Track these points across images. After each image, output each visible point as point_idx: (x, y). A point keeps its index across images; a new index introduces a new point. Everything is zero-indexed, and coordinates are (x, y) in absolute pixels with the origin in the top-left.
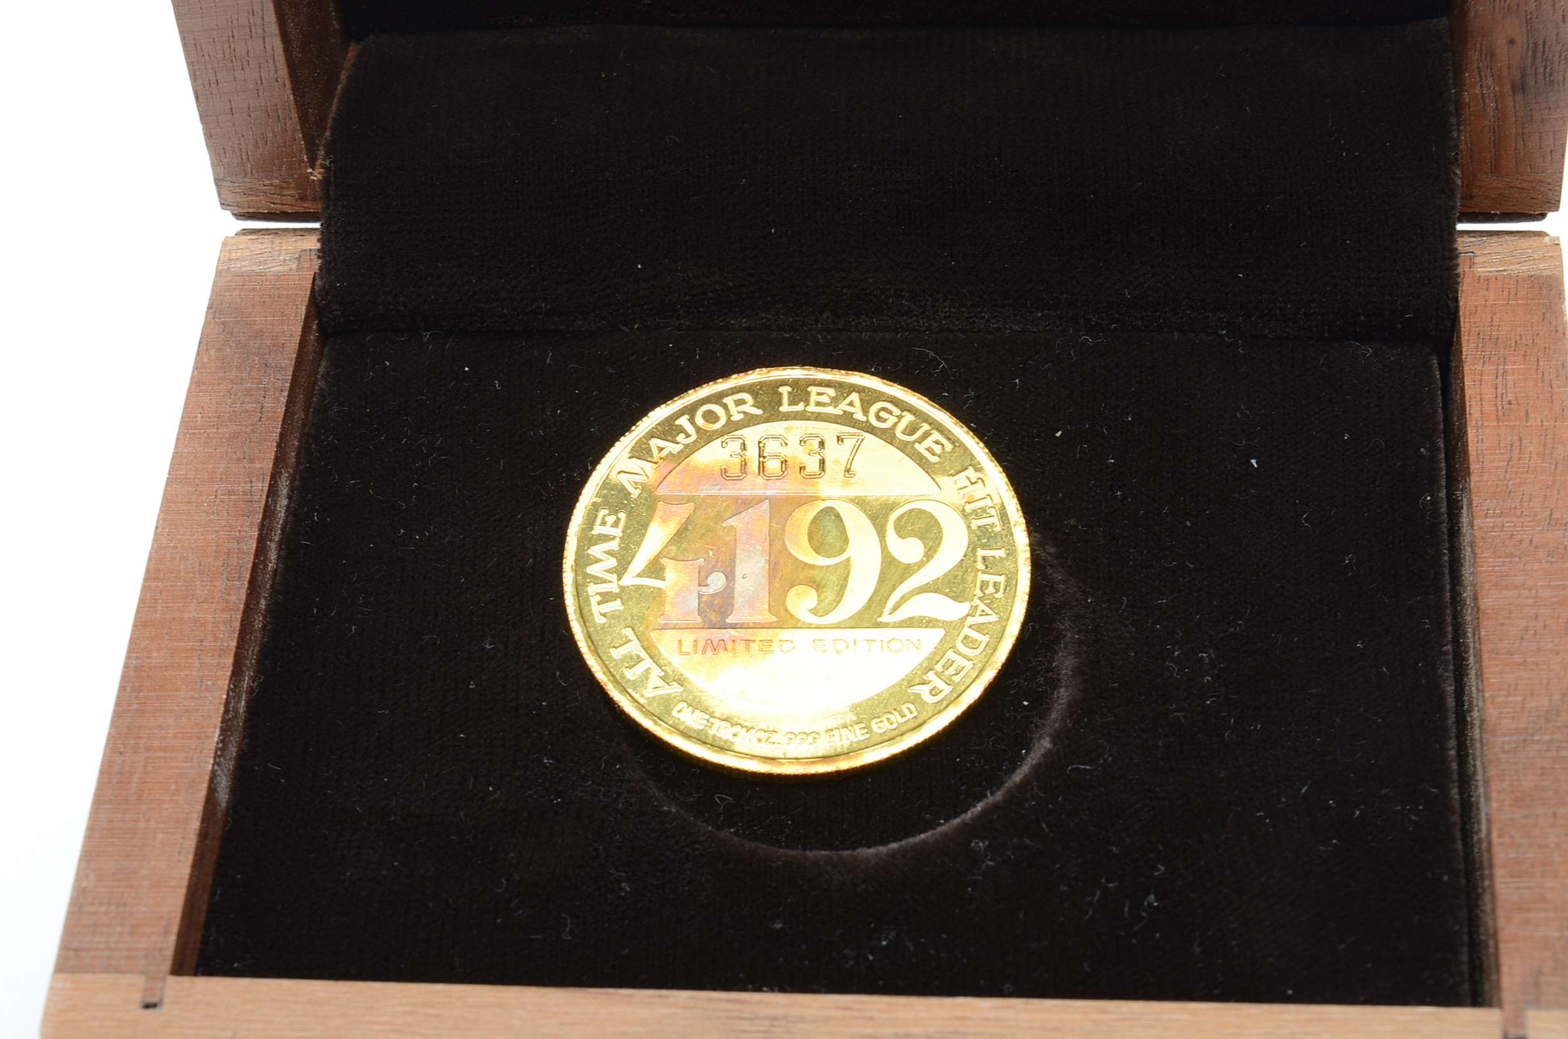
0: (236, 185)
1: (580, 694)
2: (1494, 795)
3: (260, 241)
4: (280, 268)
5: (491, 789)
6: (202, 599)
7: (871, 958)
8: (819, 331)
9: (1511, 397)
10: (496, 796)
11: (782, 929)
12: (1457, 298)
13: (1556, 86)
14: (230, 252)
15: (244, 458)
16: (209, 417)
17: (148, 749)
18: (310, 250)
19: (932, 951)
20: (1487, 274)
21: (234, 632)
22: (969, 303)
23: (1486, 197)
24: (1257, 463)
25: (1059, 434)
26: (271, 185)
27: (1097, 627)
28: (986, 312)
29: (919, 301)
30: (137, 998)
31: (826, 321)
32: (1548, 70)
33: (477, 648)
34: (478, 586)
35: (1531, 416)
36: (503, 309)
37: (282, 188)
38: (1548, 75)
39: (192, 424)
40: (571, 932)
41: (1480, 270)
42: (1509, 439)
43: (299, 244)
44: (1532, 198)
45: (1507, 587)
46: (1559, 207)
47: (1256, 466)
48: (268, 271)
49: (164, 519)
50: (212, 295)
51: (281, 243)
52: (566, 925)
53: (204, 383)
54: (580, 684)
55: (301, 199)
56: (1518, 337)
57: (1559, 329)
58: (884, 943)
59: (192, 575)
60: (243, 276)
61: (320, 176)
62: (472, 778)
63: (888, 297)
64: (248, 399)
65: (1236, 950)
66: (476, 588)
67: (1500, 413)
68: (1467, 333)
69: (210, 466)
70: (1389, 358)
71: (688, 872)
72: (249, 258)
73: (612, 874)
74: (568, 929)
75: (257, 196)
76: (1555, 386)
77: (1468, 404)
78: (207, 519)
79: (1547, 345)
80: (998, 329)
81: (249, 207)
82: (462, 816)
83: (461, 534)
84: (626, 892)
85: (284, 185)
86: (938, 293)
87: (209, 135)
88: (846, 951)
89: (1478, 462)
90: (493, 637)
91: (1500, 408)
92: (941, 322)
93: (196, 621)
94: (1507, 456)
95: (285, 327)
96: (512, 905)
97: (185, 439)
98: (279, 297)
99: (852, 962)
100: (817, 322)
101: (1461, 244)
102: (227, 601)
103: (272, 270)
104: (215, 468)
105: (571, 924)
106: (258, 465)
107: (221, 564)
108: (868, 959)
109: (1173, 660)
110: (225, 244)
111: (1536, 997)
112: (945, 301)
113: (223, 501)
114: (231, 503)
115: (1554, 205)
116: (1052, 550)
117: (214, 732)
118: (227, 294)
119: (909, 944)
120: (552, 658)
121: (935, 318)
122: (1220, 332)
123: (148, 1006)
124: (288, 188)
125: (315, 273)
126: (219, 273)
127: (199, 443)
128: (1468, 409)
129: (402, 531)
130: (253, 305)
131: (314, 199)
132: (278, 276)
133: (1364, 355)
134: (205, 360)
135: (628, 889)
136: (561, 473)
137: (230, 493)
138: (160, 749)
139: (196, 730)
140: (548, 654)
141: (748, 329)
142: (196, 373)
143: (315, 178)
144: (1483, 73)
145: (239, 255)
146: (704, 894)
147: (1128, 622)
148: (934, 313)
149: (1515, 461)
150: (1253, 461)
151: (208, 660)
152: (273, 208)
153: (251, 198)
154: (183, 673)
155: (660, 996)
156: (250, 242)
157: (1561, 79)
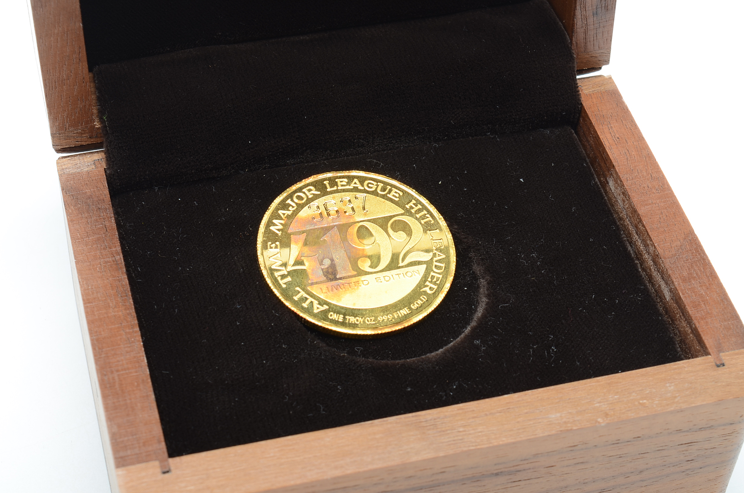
0: (61, 135)
1: (287, 318)
2: (674, 280)
3: (73, 159)
4: (88, 169)
5: (264, 362)
6: (113, 307)
7: (452, 394)
8: (324, 160)
9: (617, 136)
10: (268, 364)
11: (411, 390)
12: (582, 103)
13: (609, 11)
14: (61, 166)
15: (106, 247)
16: (83, 234)
17: (118, 371)
18: (98, 159)
19: (475, 386)
20: (589, 93)
21: (134, 317)
22: (387, 137)
23: (582, 62)
24: (523, 180)
25: (440, 183)
26: (77, 133)
27: (487, 252)
28: (393, 140)
29: (367, 139)
30: (158, 470)
31: (327, 155)
32: (606, 5)
33: (233, 308)
34: (223, 284)
35: (628, 141)
36: (192, 170)
37: (82, 134)
38: (606, 7)
39: (76, 238)
40: (324, 410)
41: (586, 92)
42: (624, 151)
43: (92, 158)
44: (599, 60)
45: (646, 205)
46: (609, 63)
47: (523, 181)
48: (83, 171)
49: (82, 278)
50: (61, 185)
51: (83, 159)
52: (321, 408)
53: (74, 221)
54: (285, 313)
55: (90, 138)
56: (611, 114)
57: (625, 108)
58: (455, 387)
59: (105, 298)
60: (72, 175)
61: (99, 126)
62: (255, 359)
63: (354, 140)
64: (97, 224)
65: (593, 361)
66: (222, 285)
67: (616, 142)
68: (591, 116)
69: (92, 253)
70: (557, 133)
71: (363, 377)
72: (71, 167)
73: (331, 384)
74: (322, 410)
75: (70, 139)
76: (632, 129)
77: (602, 141)
78: (101, 275)
79: (623, 115)
80: (398, 147)
81: (66, 145)
82: (257, 375)
83: (206, 265)
84: (340, 390)
85: (83, 132)
86: (375, 134)
87: (50, 113)
88: (440, 393)
89: (616, 162)
90: (238, 302)
91: (615, 140)
92: (375, 148)
93: (115, 316)
94: (626, 157)
95: (101, 192)
96: (293, 405)
97: (76, 244)
98: (92, 180)
99: (445, 397)
100: (323, 156)
102: (125, 305)
103: (84, 170)
104: (95, 253)
105: (323, 407)
106: (114, 249)
107: (115, 291)
108: (450, 394)
109: (522, 259)
110: (58, 163)
111: (720, 349)
112: (378, 138)
113: (105, 266)
114: (109, 266)
115: (607, 62)
116: (456, 227)
117: (144, 359)
118: (68, 183)
119: (465, 385)
120: (268, 306)
121: (372, 146)
122: (487, 134)
123: (164, 473)
124: (85, 133)
125: (105, 169)
126: (60, 176)
127: (83, 245)
128: (603, 143)
129: (180, 268)
130: (82, 186)
131: (97, 137)
132: (88, 173)
133: (547, 133)
134: (70, 211)
135: (340, 388)
136: (239, 233)
137: (106, 262)
138: (122, 370)
139: (135, 359)
140: (265, 305)
141: (294, 164)
142: (69, 217)
143: (98, 127)
144: (582, 10)
145: (66, 166)
146: (373, 384)
147: (499, 248)
148: (373, 144)
149: (629, 159)
150: (521, 180)
151: (128, 331)
152: (77, 144)
153: (67, 141)
154: (119, 338)
155: (384, 421)
156: (69, 161)
157: (611, 8)
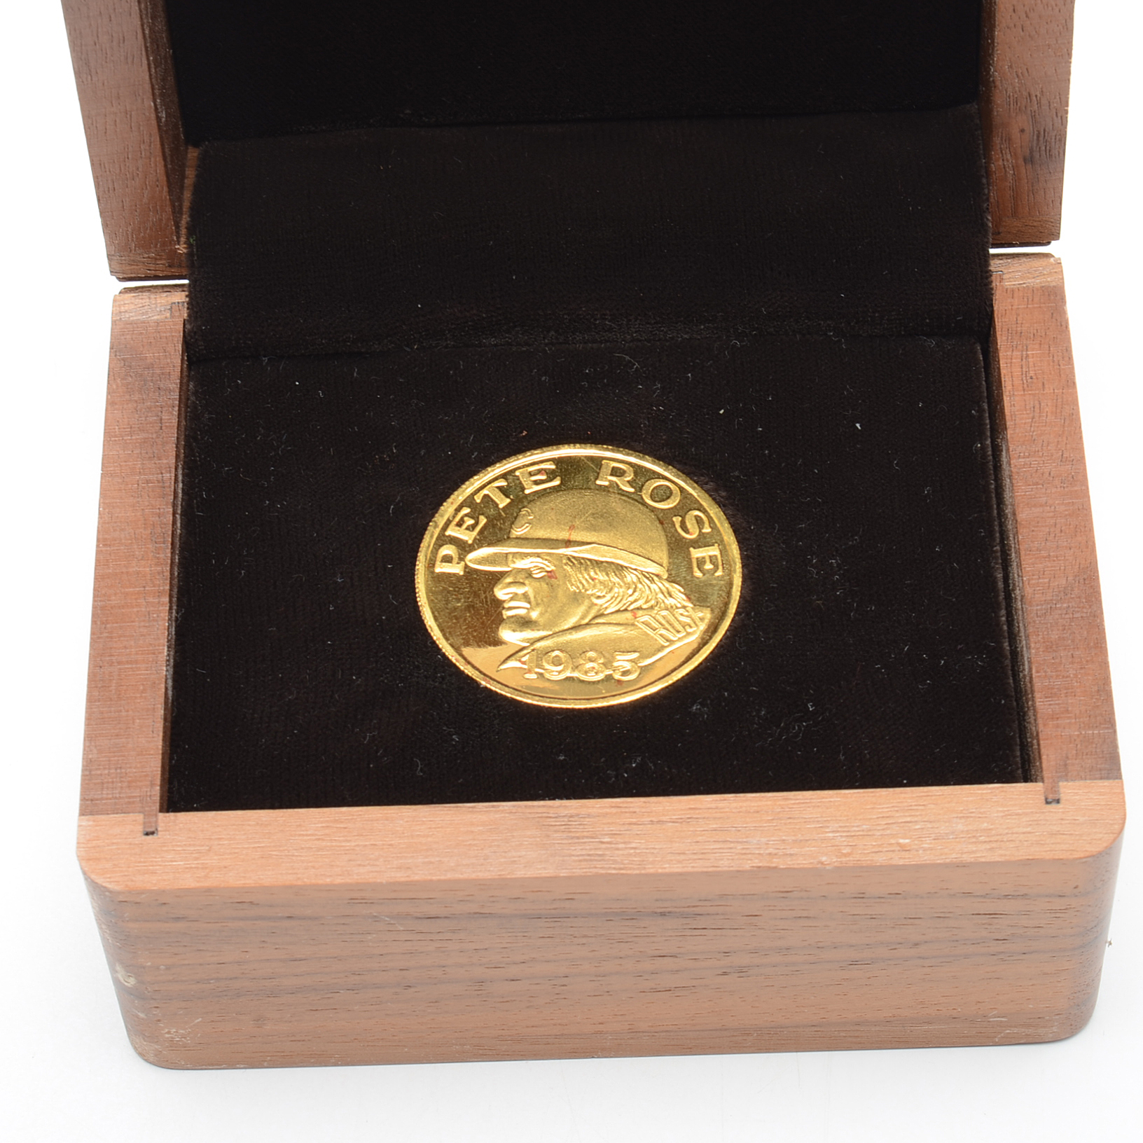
0: (123, 258)
1: (408, 610)
2: (1033, 645)
3: (140, 297)
4: (159, 317)
5: (354, 678)
6: (140, 558)
7: (626, 775)
8: (546, 345)
9: (1032, 373)
10: (359, 682)
11: (564, 759)
12: (992, 304)
13: (1054, 158)
14: (119, 306)
15: (154, 457)
16: (124, 428)
17: (119, 663)
18: (178, 303)
19: (666, 769)
20: (1012, 287)
21: (167, 580)
22: (653, 322)
23: (1009, 232)
24: (860, 426)
25: (722, 412)
26: (149, 257)
27: (759, 545)
28: (664, 327)
29: (618, 321)
30: (140, 828)
31: (551, 338)
32: (1048, 148)
33: (331, 582)
34: (326, 538)
35: (1046, 386)
36: (322, 340)
37: (156, 259)
38: (1048, 151)
39: (113, 434)
40: (421, 770)
41: (1007, 284)
42: (1032, 403)
43: (169, 298)
44: (1041, 232)
45: (1035, 506)
46: (1059, 237)
47: (859, 428)
48: (149, 319)
49: (104, 503)
50: (111, 339)
51: (156, 298)
52: (418, 766)
53: (116, 404)
54: (407, 602)
55: (170, 266)
56: (1035, 331)
57: (1063, 324)
58: (634, 765)
59: (130, 541)
60: (131, 324)
61: (185, 251)
62: (340, 671)
63: (596, 320)
64: (150, 414)
65: (868, 756)
66: (325, 540)
67: (1025, 386)
68: (1000, 330)
69: (130, 463)
70: (947, 347)
71: (497, 726)
72: (134, 310)
73: (445, 730)
74: (419, 768)
75: (137, 265)
76: (1061, 365)
77: (1003, 379)
78: (135, 501)
79: (1055, 336)
80: (672, 338)
81: (131, 273)
82: (337, 697)
83: (309, 502)
84: (456, 742)
85: (158, 257)
86: (631, 315)
87: (105, 225)
88: (608, 772)
89: (1012, 420)
90: (341, 573)
91: (1025, 381)
92: (632, 335)
93: (138, 573)
94: (1031, 415)
95: (169, 360)
96: (379, 754)
97: (109, 445)
98: (161, 338)
99: (613, 779)
100: (544, 338)
101: (994, 265)
102: (158, 558)
103: (152, 318)
104: (134, 464)
105: (421, 765)
106: (165, 461)
107: (149, 532)
108: (624, 776)
109: (812, 566)
110: (115, 301)
111: (1065, 773)
112: (636, 321)
113: (144, 488)
114: (150, 490)
115: (1056, 236)
116: (724, 494)
117: (164, 649)
118: (122, 338)
119: (651, 765)
120: (385, 586)
121: (628, 332)
122: (829, 334)
123: (147, 834)
124: (161, 259)
125: (184, 320)
126: (114, 323)
127: (120, 447)
128: (1003, 383)
129: (267, 502)
130: (142, 345)
131: (180, 266)
132: (157, 323)
133: (929, 346)
134: (115, 387)
135: (457, 740)
136: (375, 455)
137: (148, 482)
138: (128, 662)
139: (151, 648)
140: (381, 583)
141: (496, 345)
142: (109, 397)
143: (181, 252)
144: (1004, 152)
145: (126, 308)
146: (509, 740)
147: (780, 541)
148: (628, 329)
149: (1037, 419)
150: (858, 425)
151: (151, 600)
152: (149, 274)
153: (133, 267)
154: (135, 610)
155: (493, 806)
156: (133, 298)
157: (1057, 154)
